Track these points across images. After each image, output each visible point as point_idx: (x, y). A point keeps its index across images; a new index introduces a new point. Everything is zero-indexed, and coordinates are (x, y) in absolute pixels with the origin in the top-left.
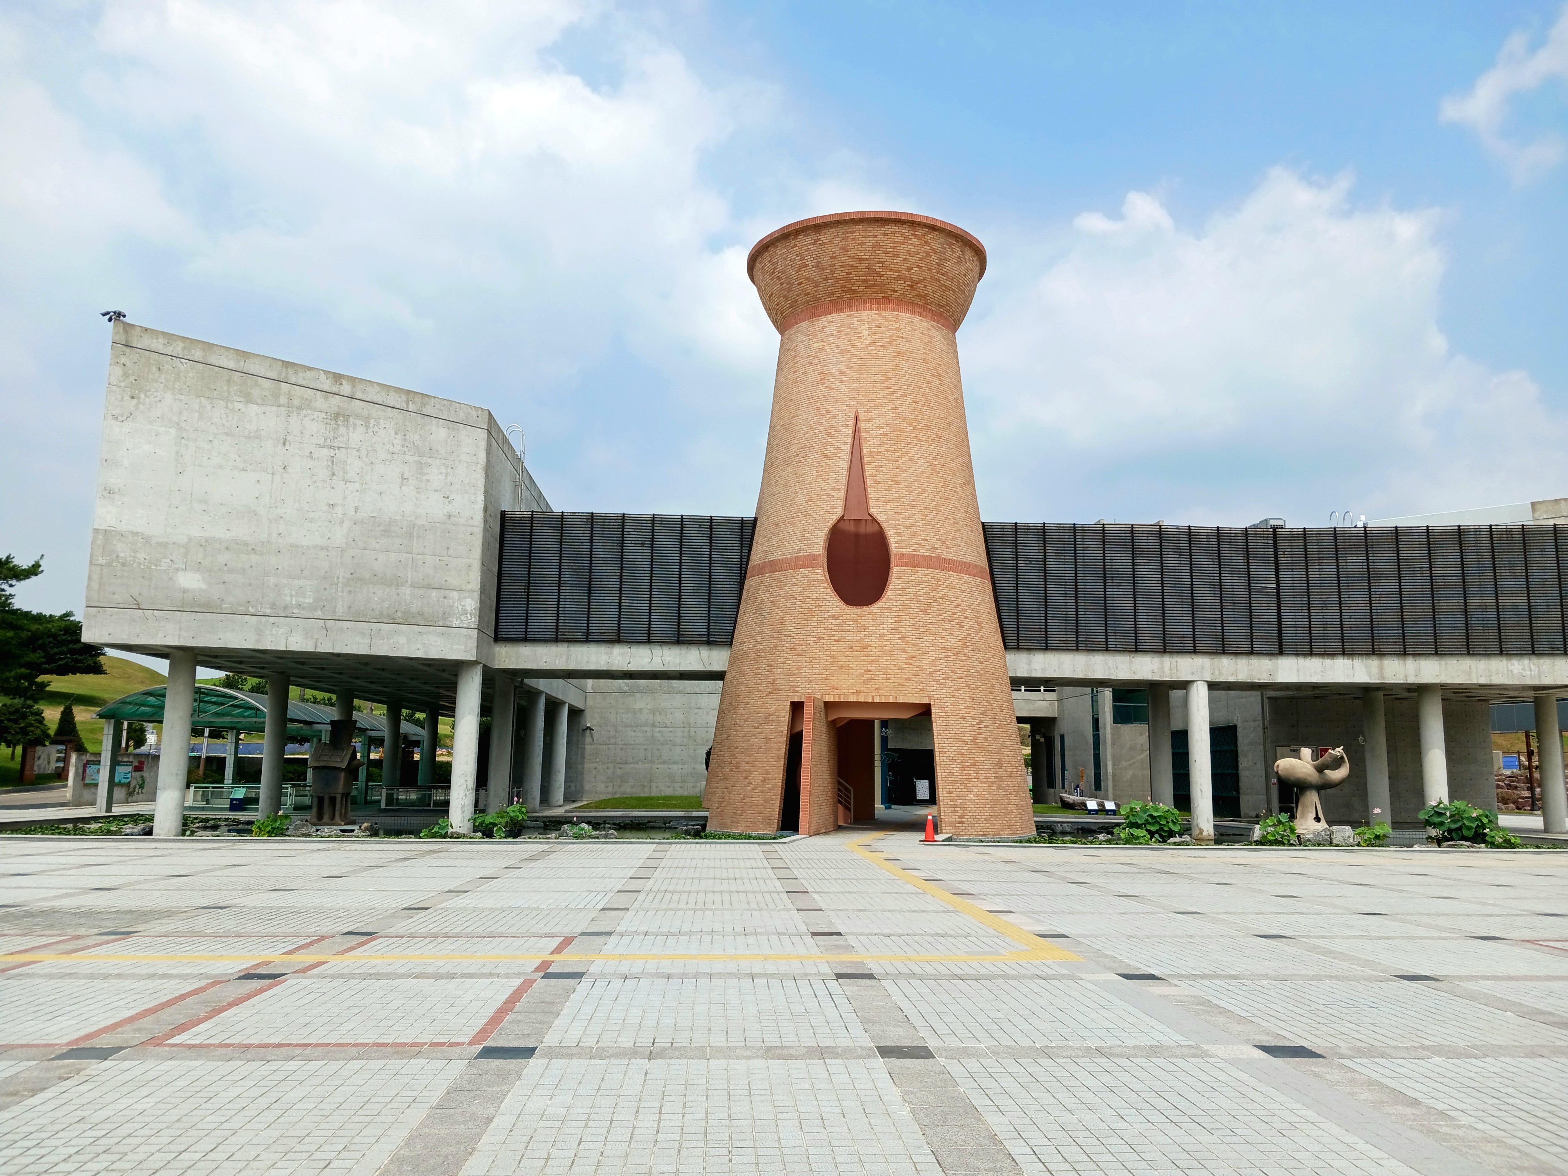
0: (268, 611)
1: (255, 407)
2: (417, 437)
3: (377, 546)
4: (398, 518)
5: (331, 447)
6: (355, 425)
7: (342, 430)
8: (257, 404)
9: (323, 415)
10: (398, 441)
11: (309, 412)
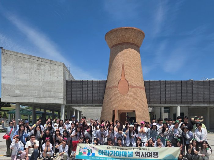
0: (30, 96)
2: (52, 68)
3: (47, 86)
4: (50, 81)
5: (39, 70)
7: (40, 67)
9: (37, 64)
10: (49, 68)
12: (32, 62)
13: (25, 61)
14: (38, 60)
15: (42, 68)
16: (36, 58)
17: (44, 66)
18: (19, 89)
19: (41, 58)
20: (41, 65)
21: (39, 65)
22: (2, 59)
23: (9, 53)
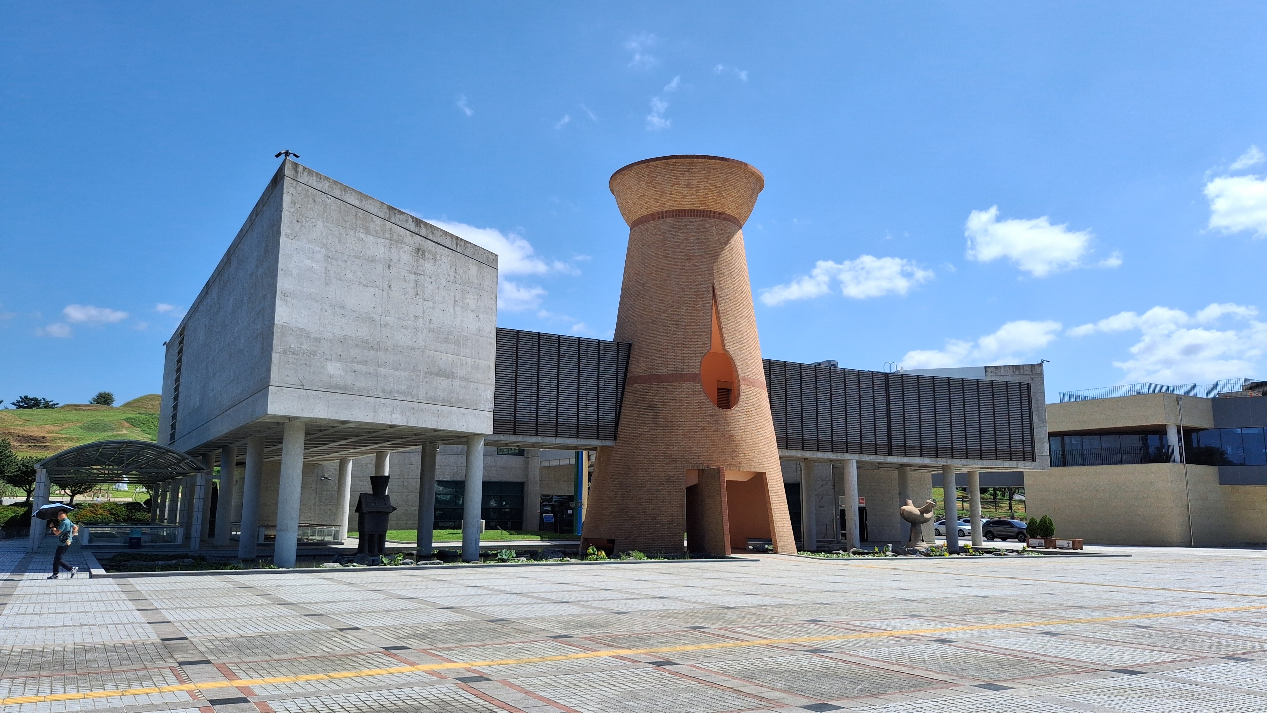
0: (380, 394)
1: (371, 238)
2: (462, 271)
3: (442, 349)
4: (452, 329)
5: (415, 274)
6: (428, 258)
7: (421, 260)
8: (373, 236)
9: (411, 249)
10: (452, 274)
11: (403, 245)
12: (395, 237)
13: (371, 226)
16: (411, 220)
18: (340, 358)
19: (426, 225)
20: (423, 254)
21: (419, 252)
23: (313, 181)
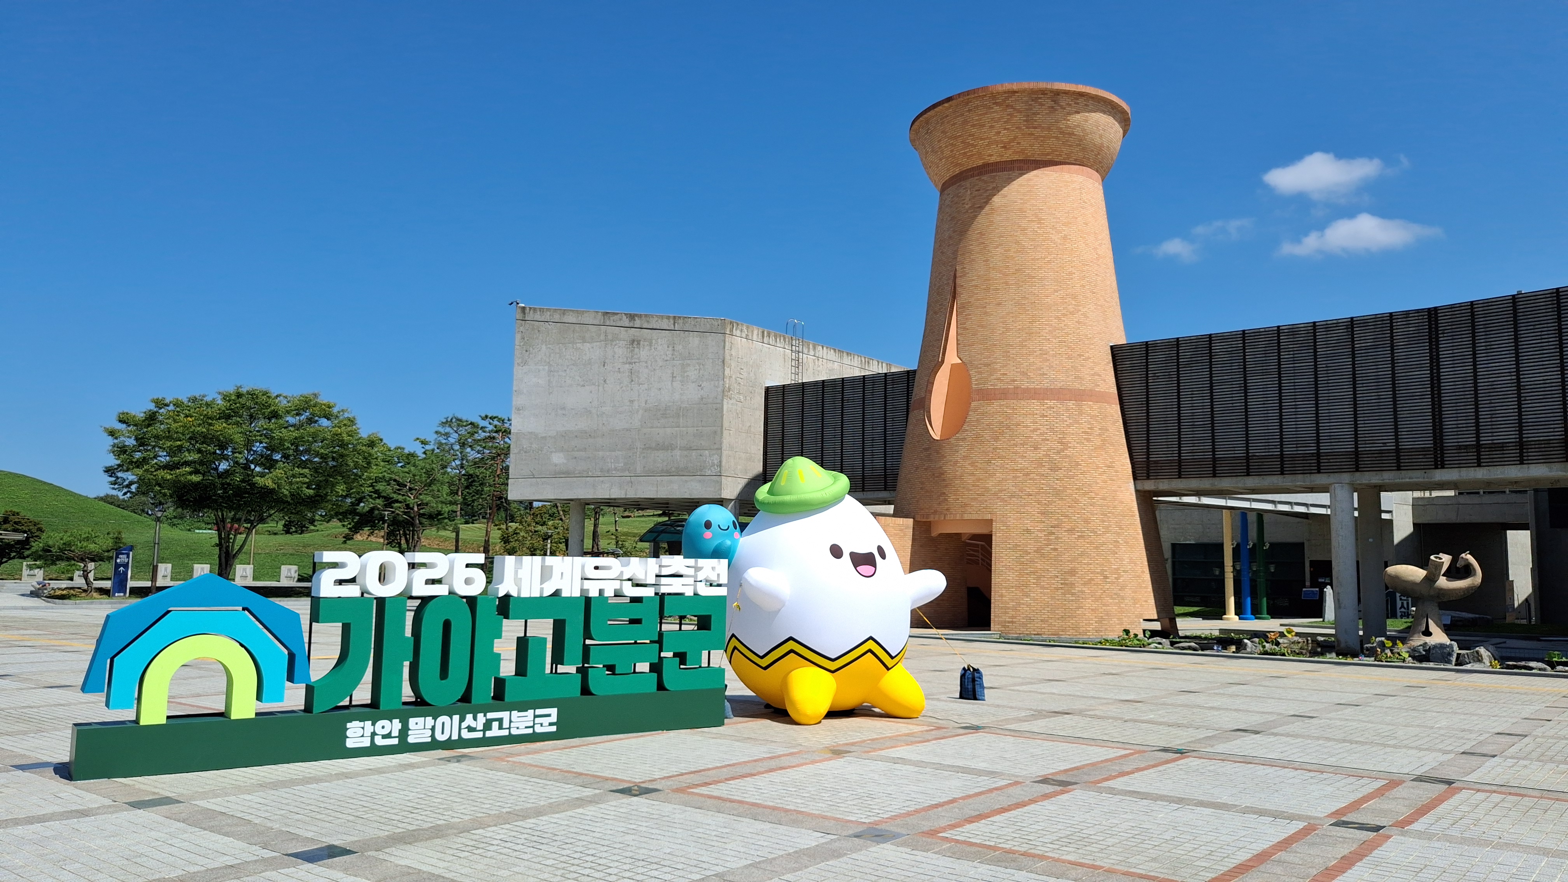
0: (599, 474)
1: (588, 344)
2: (681, 347)
3: (659, 424)
4: (670, 404)
5: (630, 363)
6: (644, 345)
7: (636, 350)
9: (625, 342)
10: (669, 353)
11: (617, 342)
12: (610, 337)
13: (588, 335)
14: (631, 325)
15: (643, 353)
16: (624, 317)
17: (651, 345)
18: (562, 450)
19: (640, 316)
20: (639, 344)
21: (634, 342)
22: (517, 343)
23: (538, 316)
